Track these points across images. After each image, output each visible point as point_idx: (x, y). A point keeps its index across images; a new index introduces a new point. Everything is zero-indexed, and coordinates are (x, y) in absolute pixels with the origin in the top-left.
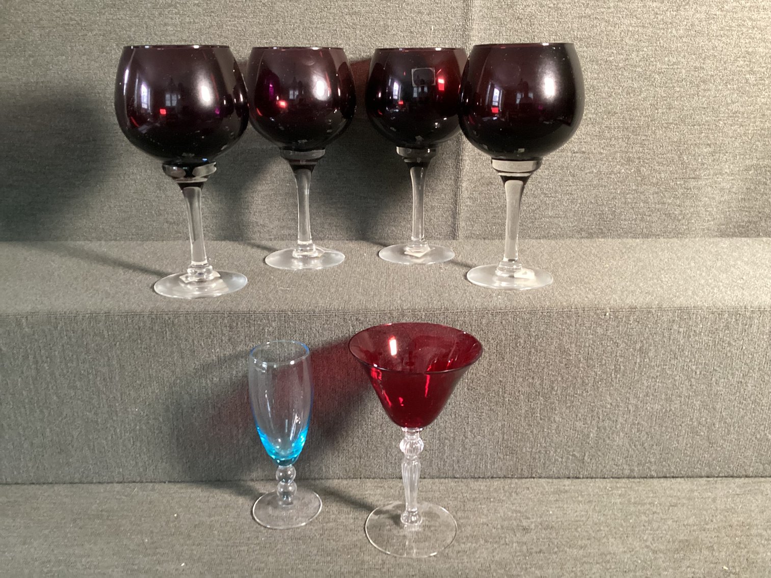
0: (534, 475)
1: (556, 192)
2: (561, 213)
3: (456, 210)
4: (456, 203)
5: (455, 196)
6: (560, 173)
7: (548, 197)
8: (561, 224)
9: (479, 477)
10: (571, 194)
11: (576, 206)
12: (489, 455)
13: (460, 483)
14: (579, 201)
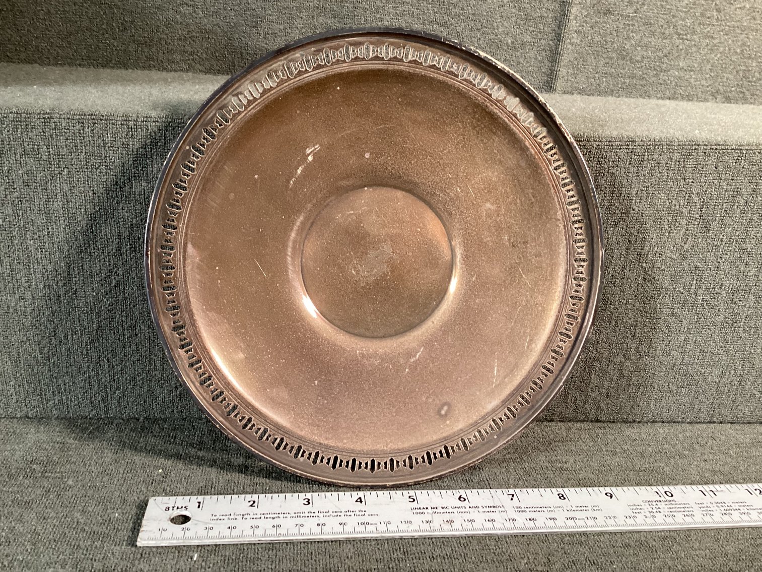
0: (715, 419)
1: (694, 32)
2: (696, 65)
3: (557, 49)
4: (558, 38)
5: (559, 28)
6: (703, 5)
7: (682, 39)
8: (692, 80)
9: (634, 421)
10: (712, 37)
11: (715, 56)
12: (656, 387)
13: (608, 430)
14: (721, 49)
